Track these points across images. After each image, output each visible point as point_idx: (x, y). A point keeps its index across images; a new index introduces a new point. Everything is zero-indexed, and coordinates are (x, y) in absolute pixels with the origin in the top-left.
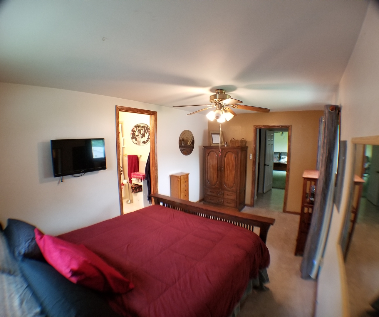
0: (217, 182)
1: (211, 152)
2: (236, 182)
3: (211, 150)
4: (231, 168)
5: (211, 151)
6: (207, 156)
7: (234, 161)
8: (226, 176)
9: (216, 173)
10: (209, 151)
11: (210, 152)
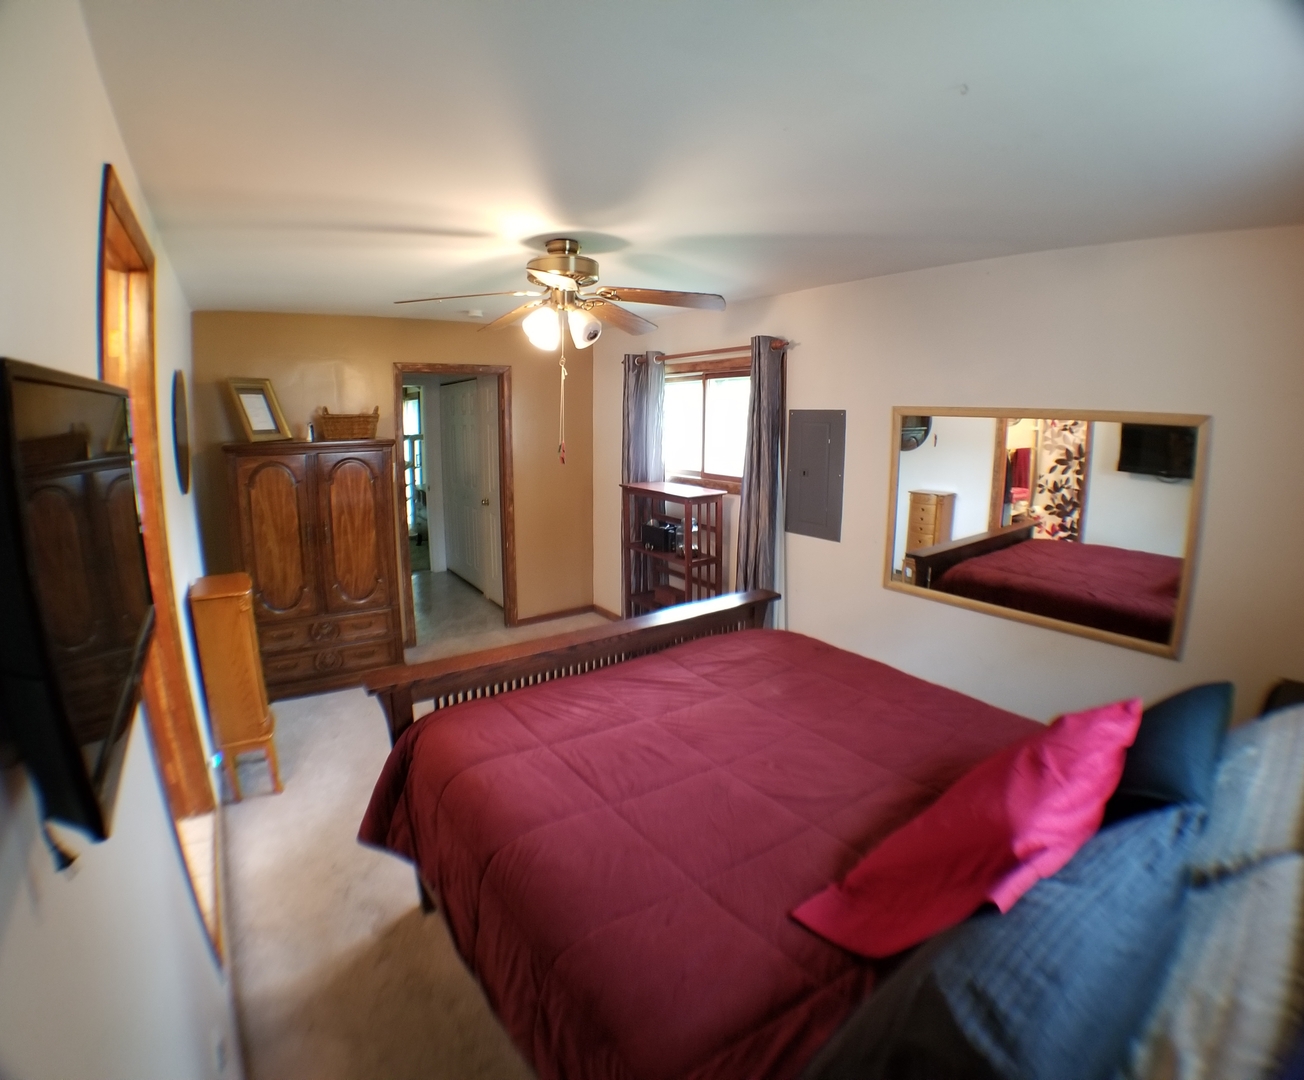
0: (302, 588)
1: (263, 473)
2: (385, 571)
3: (262, 460)
4: (358, 522)
5: (263, 466)
6: (242, 488)
7: (370, 495)
8: (340, 556)
9: (297, 554)
10: (253, 465)
11: (256, 471)
